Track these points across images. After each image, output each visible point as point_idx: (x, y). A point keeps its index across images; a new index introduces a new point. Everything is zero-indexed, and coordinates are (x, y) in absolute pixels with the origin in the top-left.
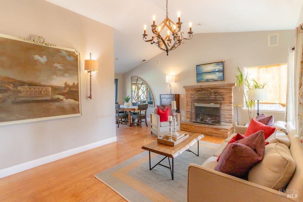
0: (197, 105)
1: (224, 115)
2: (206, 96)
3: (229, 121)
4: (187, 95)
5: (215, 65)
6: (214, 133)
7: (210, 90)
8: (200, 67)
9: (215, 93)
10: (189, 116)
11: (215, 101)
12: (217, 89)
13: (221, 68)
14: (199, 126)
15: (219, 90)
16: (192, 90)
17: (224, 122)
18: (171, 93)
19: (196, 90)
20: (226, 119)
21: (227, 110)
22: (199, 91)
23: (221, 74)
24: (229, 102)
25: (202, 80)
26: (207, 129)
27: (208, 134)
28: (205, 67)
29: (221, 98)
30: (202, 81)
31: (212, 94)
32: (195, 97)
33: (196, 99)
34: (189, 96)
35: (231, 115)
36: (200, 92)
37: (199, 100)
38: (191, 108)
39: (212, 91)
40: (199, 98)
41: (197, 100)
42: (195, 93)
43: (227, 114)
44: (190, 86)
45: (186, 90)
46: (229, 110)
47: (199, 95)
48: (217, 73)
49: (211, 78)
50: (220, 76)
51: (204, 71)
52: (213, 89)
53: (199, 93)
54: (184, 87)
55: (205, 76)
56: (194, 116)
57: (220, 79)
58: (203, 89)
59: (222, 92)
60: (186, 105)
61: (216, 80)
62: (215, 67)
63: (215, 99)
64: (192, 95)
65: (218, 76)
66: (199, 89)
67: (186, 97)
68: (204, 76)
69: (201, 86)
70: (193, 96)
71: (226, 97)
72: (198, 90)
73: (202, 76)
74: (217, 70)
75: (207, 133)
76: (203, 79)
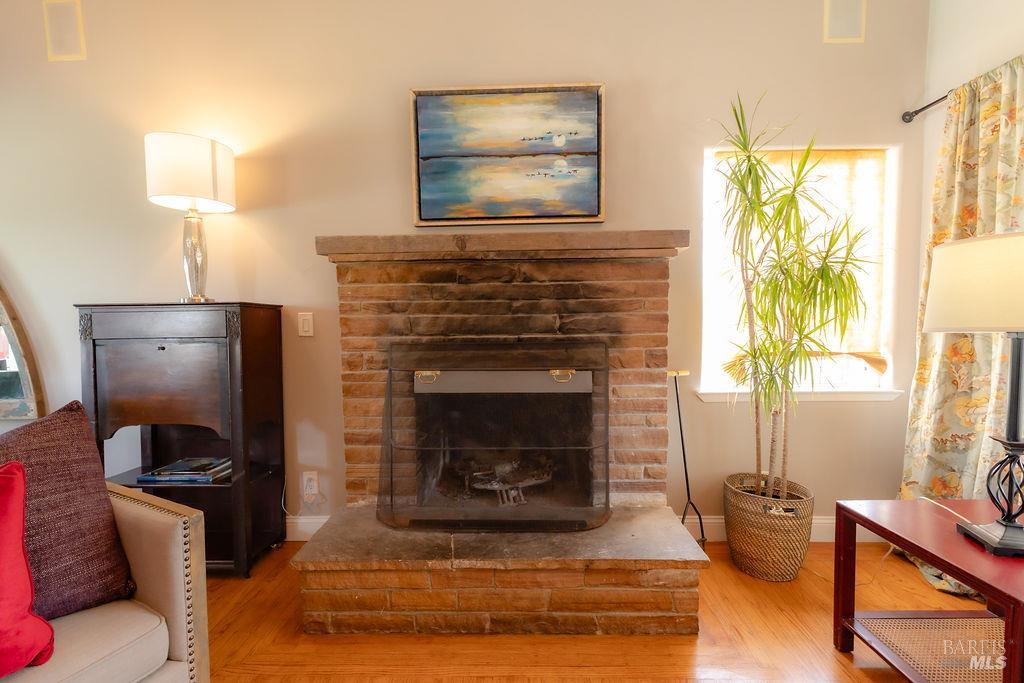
0: (430, 380)
1: (619, 440)
2: (497, 319)
3: (647, 474)
4: (353, 310)
5: (546, 102)
6: (597, 605)
7: (525, 268)
8: (445, 107)
9: (565, 292)
10: (371, 471)
11: (563, 350)
12: (579, 268)
13: (587, 131)
14: (479, 564)
15: (587, 270)
16: (394, 272)
17: (619, 487)
18: (200, 290)
19: (427, 268)
20: (631, 467)
21: (637, 407)
22: (450, 277)
23: (585, 173)
24: (651, 355)
25: (460, 201)
26: (541, 577)
27: (554, 621)
28: (481, 109)
29: (601, 330)
30: (455, 210)
31: (546, 302)
32: (411, 326)
33: (425, 339)
34: (370, 315)
35: (662, 438)
36: (452, 287)
37: (445, 350)
38: (389, 412)
39: (543, 278)
40: (449, 329)
41: (431, 346)
42: (418, 293)
43: (634, 432)
44: (375, 239)
45: (341, 274)
46: (646, 407)
47: (444, 308)
48: (561, 163)
49: (520, 195)
50: (578, 188)
51: (471, 141)
52: (553, 269)
53: (442, 292)
54: (326, 246)
55: (480, 181)
56: (407, 468)
57: (578, 204)
58: (475, 263)
59: (606, 290)
60: (347, 391)
61: (550, 210)
62: (547, 117)
63: (560, 336)
64: (392, 308)
65: (569, 182)
66: (448, 267)
67: (344, 322)
68: (473, 175)
69: (462, 241)
70: (398, 320)
71: (631, 318)
72: (439, 268)
73: (460, 174)
74: (559, 142)
75: (544, 611)
76: (469, 201)
